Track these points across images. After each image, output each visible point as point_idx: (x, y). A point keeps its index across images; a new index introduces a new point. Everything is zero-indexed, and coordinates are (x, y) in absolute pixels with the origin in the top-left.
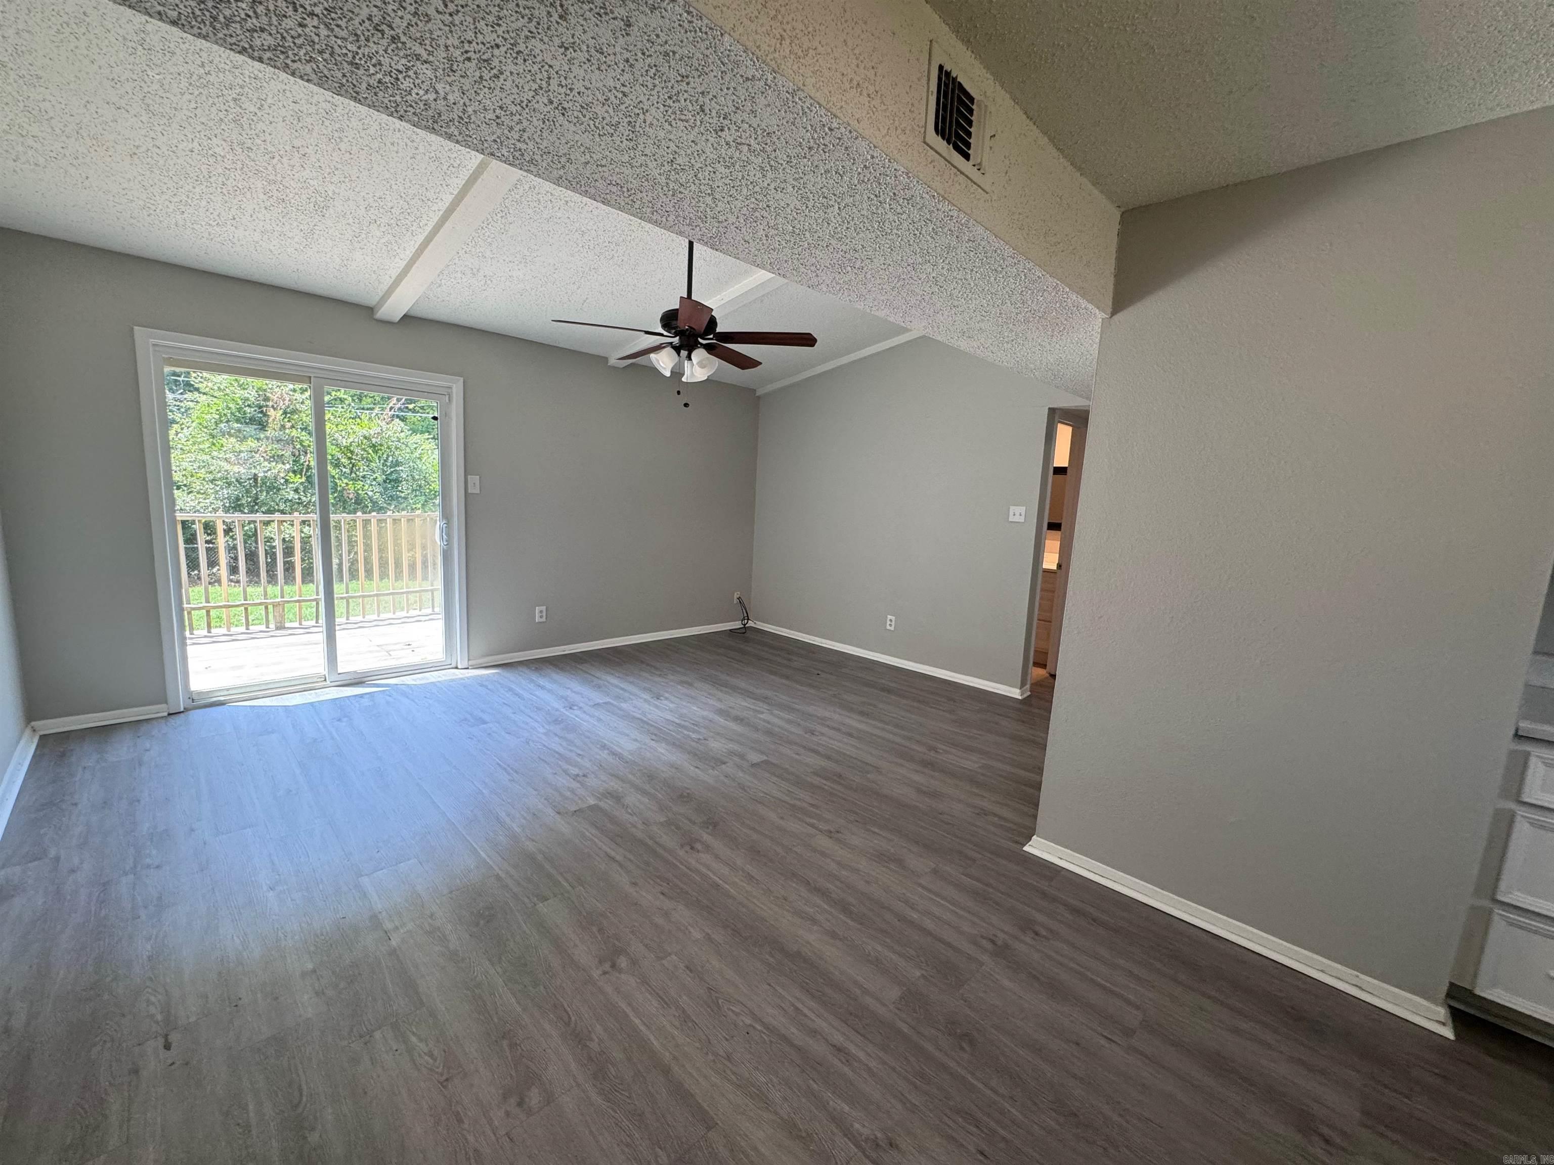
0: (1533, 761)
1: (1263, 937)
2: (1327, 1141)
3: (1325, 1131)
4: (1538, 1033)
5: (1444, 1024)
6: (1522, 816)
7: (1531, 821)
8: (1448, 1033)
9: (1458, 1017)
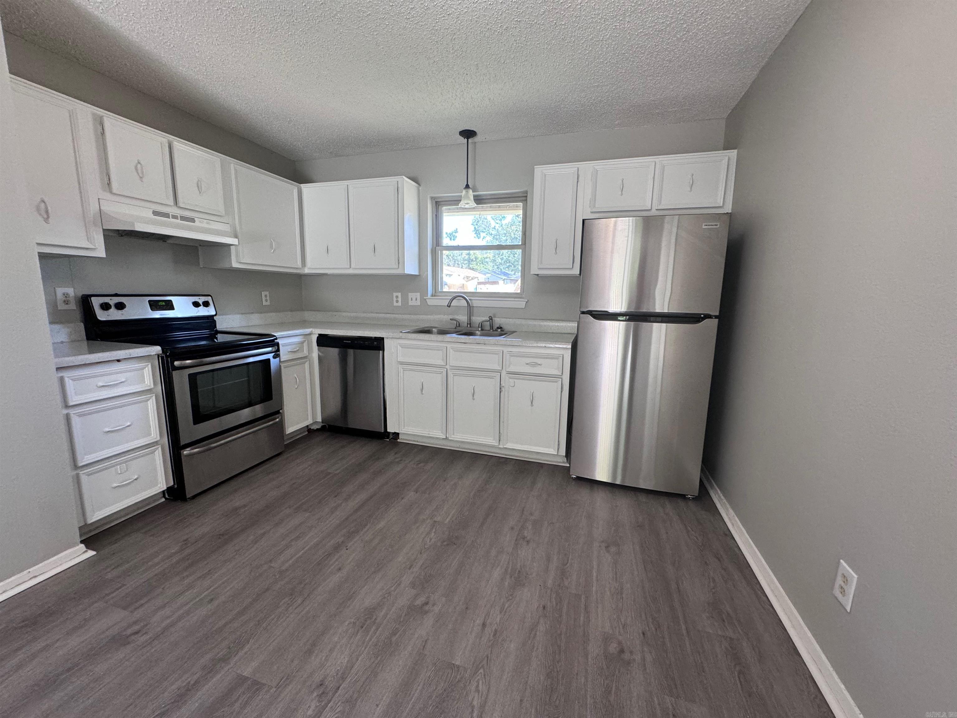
0: (66, 380)
1: (11, 582)
2: (137, 633)
3: (129, 631)
4: (106, 524)
5: (86, 551)
6: (73, 414)
7: (78, 414)
8: (91, 553)
9: (88, 542)
